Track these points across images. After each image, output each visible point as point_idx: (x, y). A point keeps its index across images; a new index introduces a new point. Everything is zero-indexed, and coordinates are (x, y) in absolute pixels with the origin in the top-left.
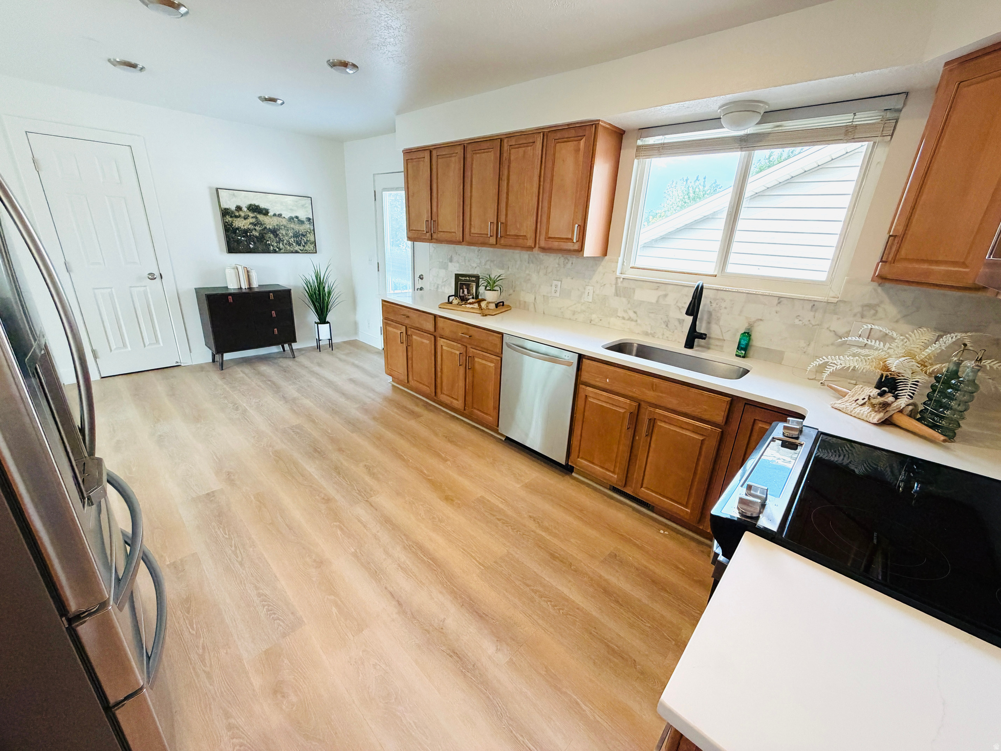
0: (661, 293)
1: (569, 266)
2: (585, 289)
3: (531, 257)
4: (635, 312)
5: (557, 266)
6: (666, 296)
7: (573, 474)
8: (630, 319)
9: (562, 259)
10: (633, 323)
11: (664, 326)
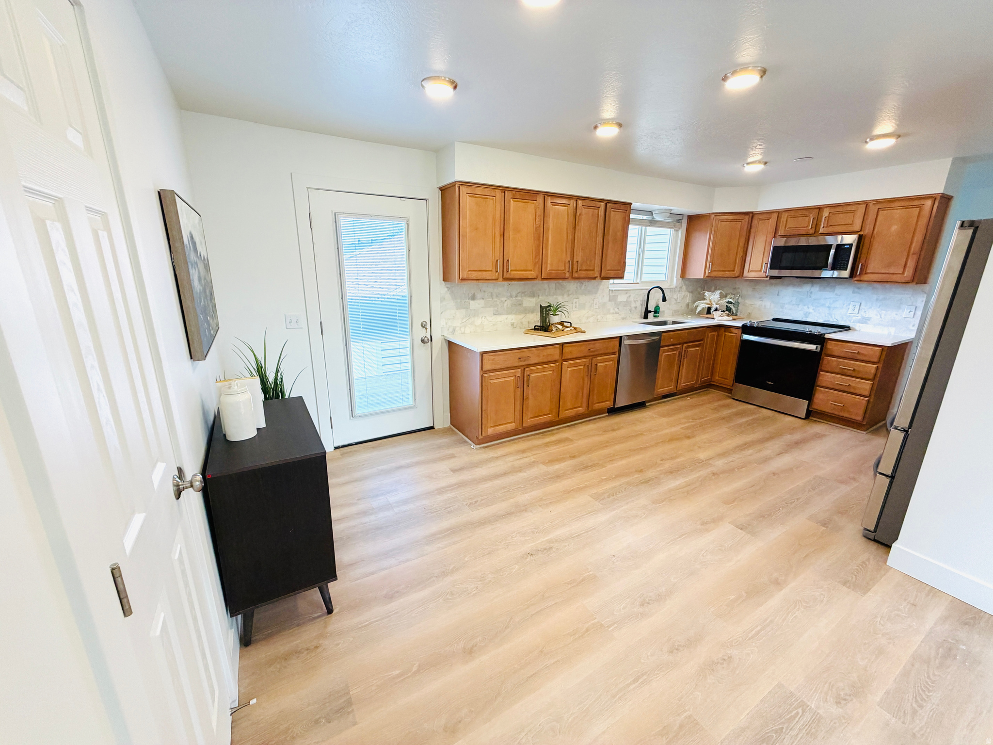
0: (628, 295)
1: (583, 287)
2: (593, 300)
3: (557, 284)
4: (618, 308)
5: (576, 289)
6: (630, 296)
7: (647, 404)
8: (616, 313)
9: (579, 284)
10: (618, 315)
11: (630, 312)
